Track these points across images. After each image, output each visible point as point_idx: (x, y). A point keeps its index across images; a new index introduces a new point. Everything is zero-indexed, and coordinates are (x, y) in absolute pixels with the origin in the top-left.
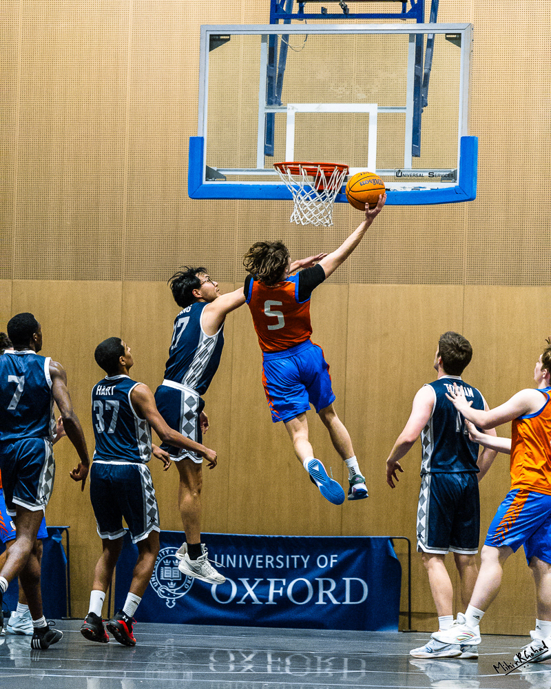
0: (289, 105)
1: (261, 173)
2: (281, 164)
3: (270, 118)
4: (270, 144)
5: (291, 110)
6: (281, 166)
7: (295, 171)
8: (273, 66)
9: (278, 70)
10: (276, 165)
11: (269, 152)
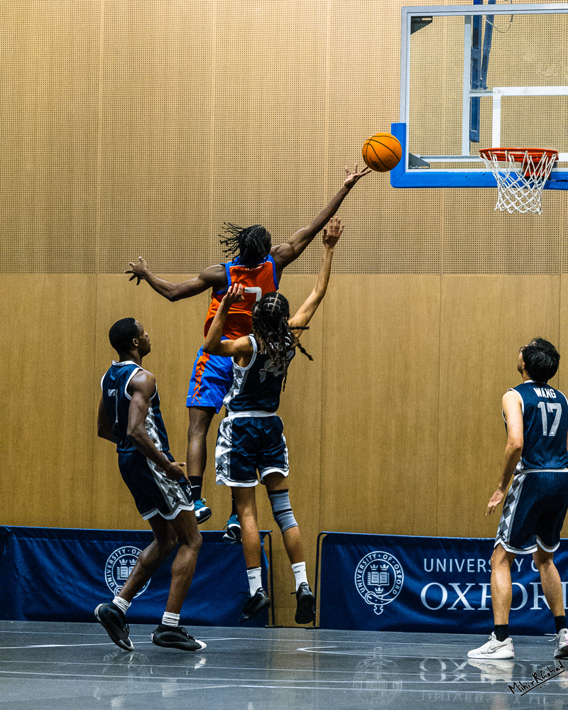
0: (495, 89)
1: (466, 160)
2: (488, 150)
3: (475, 103)
4: (476, 129)
5: (497, 94)
6: (486, 153)
7: (501, 158)
8: (478, 49)
9: (482, 52)
10: (481, 151)
11: (474, 138)
